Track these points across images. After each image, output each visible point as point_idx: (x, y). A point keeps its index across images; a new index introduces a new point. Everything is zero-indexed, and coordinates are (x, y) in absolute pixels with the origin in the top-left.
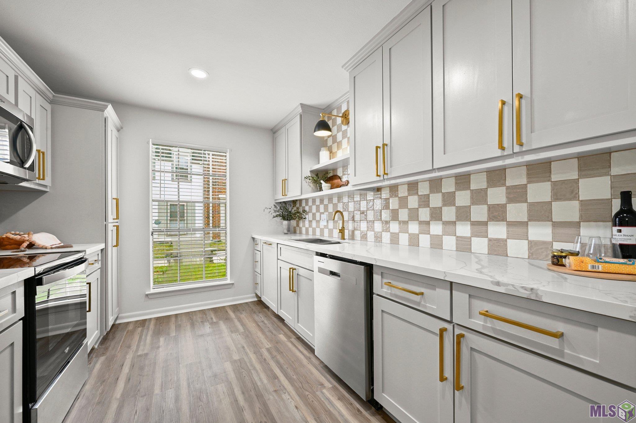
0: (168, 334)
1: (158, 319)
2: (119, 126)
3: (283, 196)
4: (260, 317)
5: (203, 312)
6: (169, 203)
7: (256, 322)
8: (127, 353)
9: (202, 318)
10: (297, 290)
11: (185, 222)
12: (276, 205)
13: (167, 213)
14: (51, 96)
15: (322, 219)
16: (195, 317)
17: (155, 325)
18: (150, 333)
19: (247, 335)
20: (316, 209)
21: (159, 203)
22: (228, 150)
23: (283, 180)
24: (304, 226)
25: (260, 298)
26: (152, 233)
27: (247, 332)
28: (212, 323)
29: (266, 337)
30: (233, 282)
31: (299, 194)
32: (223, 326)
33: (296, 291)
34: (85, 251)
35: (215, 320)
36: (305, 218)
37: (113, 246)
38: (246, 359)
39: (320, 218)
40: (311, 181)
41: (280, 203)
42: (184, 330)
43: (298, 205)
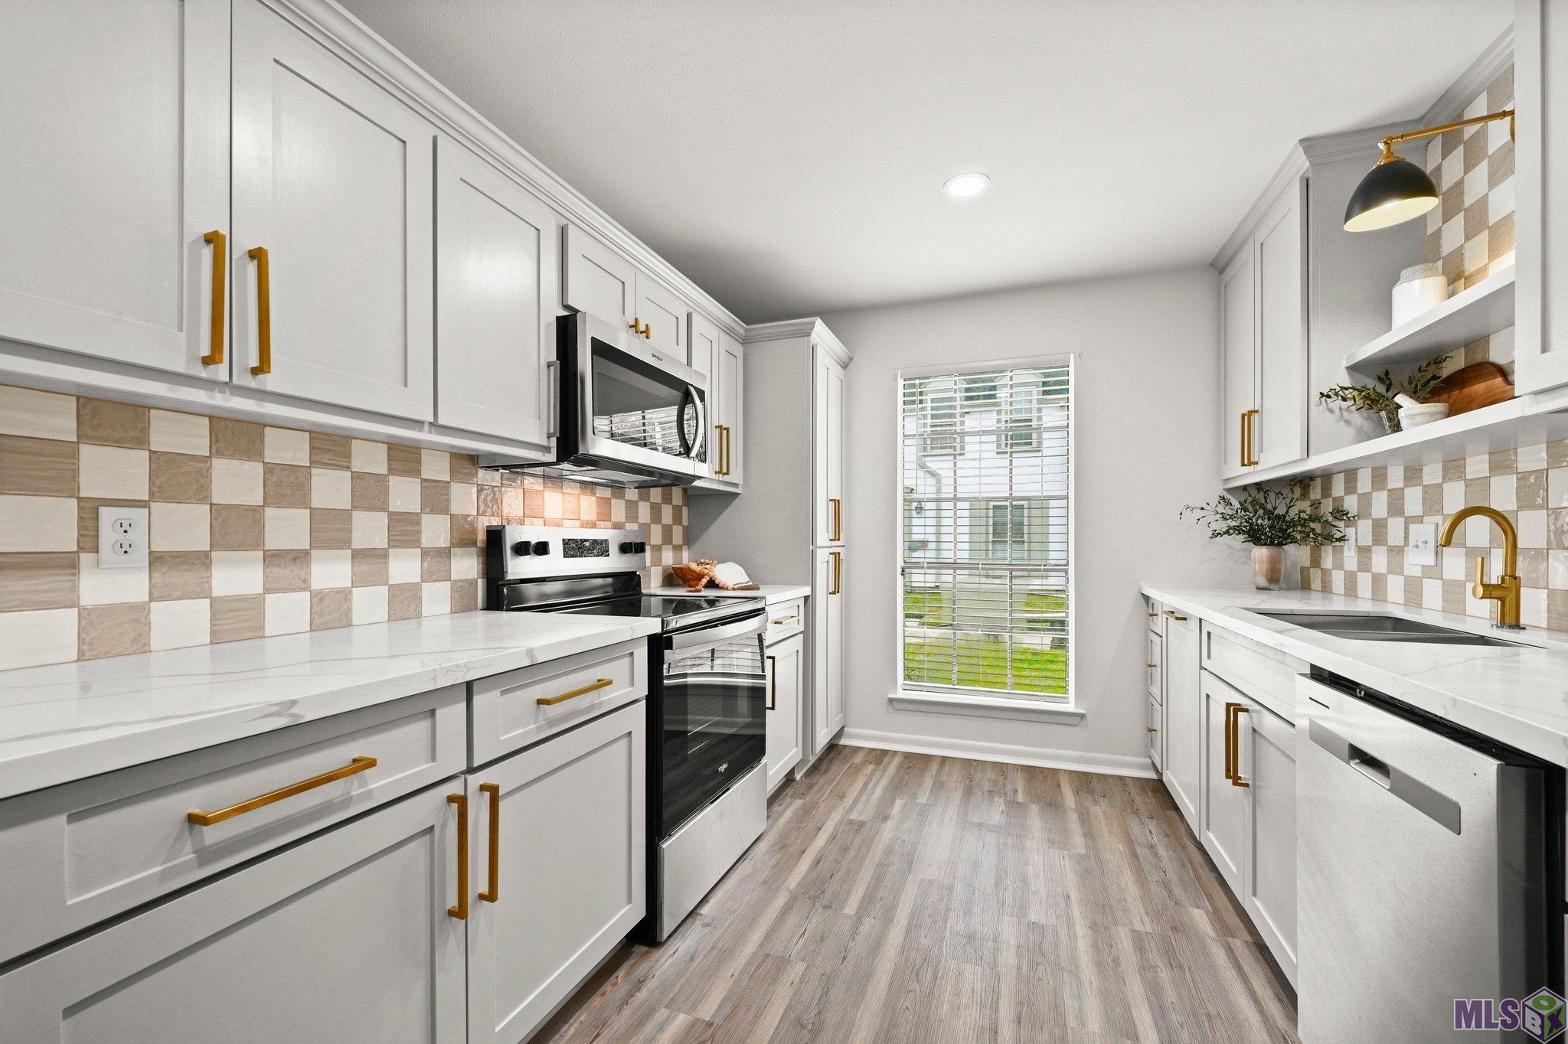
0: (914, 797)
1: (908, 756)
2: (845, 358)
3: (1245, 465)
4: (1149, 832)
5: (1001, 768)
6: (991, 504)
7: (1129, 841)
8: (835, 807)
9: (995, 782)
10: (1250, 783)
11: (1026, 548)
12: (1228, 496)
13: (987, 525)
14: (742, 331)
15: (1412, 542)
16: (979, 775)
17: (900, 767)
18: (884, 782)
19: (1092, 870)
20: (1389, 504)
21: (971, 505)
22: (1072, 356)
23: (1243, 416)
24: (1339, 565)
25: (1162, 774)
26: (903, 571)
27: (1093, 860)
28: (1013, 805)
29: (1146, 898)
30: (1084, 712)
31: (1297, 452)
32: (1035, 817)
33: (1247, 785)
34: (764, 598)
35: (1020, 798)
36: (1342, 539)
37: (830, 593)
38: (1063, 933)
39: (1406, 538)
40: (1350, 403)
41: (1245, 488)
42: (948, 797)
43: (1316, 493)
